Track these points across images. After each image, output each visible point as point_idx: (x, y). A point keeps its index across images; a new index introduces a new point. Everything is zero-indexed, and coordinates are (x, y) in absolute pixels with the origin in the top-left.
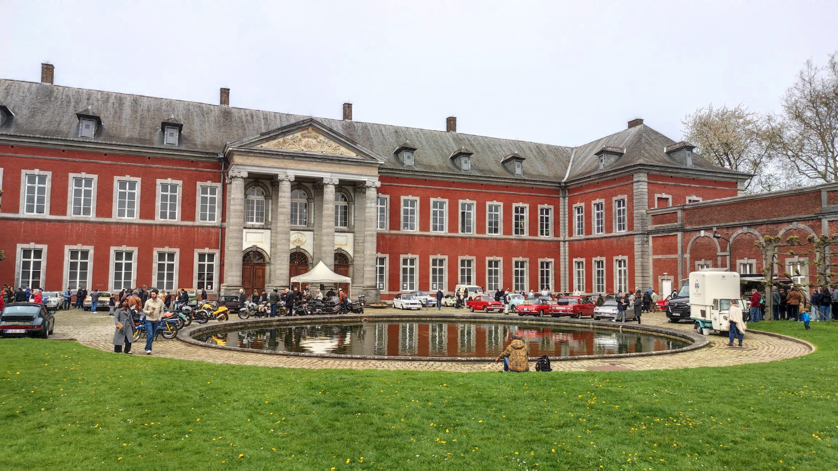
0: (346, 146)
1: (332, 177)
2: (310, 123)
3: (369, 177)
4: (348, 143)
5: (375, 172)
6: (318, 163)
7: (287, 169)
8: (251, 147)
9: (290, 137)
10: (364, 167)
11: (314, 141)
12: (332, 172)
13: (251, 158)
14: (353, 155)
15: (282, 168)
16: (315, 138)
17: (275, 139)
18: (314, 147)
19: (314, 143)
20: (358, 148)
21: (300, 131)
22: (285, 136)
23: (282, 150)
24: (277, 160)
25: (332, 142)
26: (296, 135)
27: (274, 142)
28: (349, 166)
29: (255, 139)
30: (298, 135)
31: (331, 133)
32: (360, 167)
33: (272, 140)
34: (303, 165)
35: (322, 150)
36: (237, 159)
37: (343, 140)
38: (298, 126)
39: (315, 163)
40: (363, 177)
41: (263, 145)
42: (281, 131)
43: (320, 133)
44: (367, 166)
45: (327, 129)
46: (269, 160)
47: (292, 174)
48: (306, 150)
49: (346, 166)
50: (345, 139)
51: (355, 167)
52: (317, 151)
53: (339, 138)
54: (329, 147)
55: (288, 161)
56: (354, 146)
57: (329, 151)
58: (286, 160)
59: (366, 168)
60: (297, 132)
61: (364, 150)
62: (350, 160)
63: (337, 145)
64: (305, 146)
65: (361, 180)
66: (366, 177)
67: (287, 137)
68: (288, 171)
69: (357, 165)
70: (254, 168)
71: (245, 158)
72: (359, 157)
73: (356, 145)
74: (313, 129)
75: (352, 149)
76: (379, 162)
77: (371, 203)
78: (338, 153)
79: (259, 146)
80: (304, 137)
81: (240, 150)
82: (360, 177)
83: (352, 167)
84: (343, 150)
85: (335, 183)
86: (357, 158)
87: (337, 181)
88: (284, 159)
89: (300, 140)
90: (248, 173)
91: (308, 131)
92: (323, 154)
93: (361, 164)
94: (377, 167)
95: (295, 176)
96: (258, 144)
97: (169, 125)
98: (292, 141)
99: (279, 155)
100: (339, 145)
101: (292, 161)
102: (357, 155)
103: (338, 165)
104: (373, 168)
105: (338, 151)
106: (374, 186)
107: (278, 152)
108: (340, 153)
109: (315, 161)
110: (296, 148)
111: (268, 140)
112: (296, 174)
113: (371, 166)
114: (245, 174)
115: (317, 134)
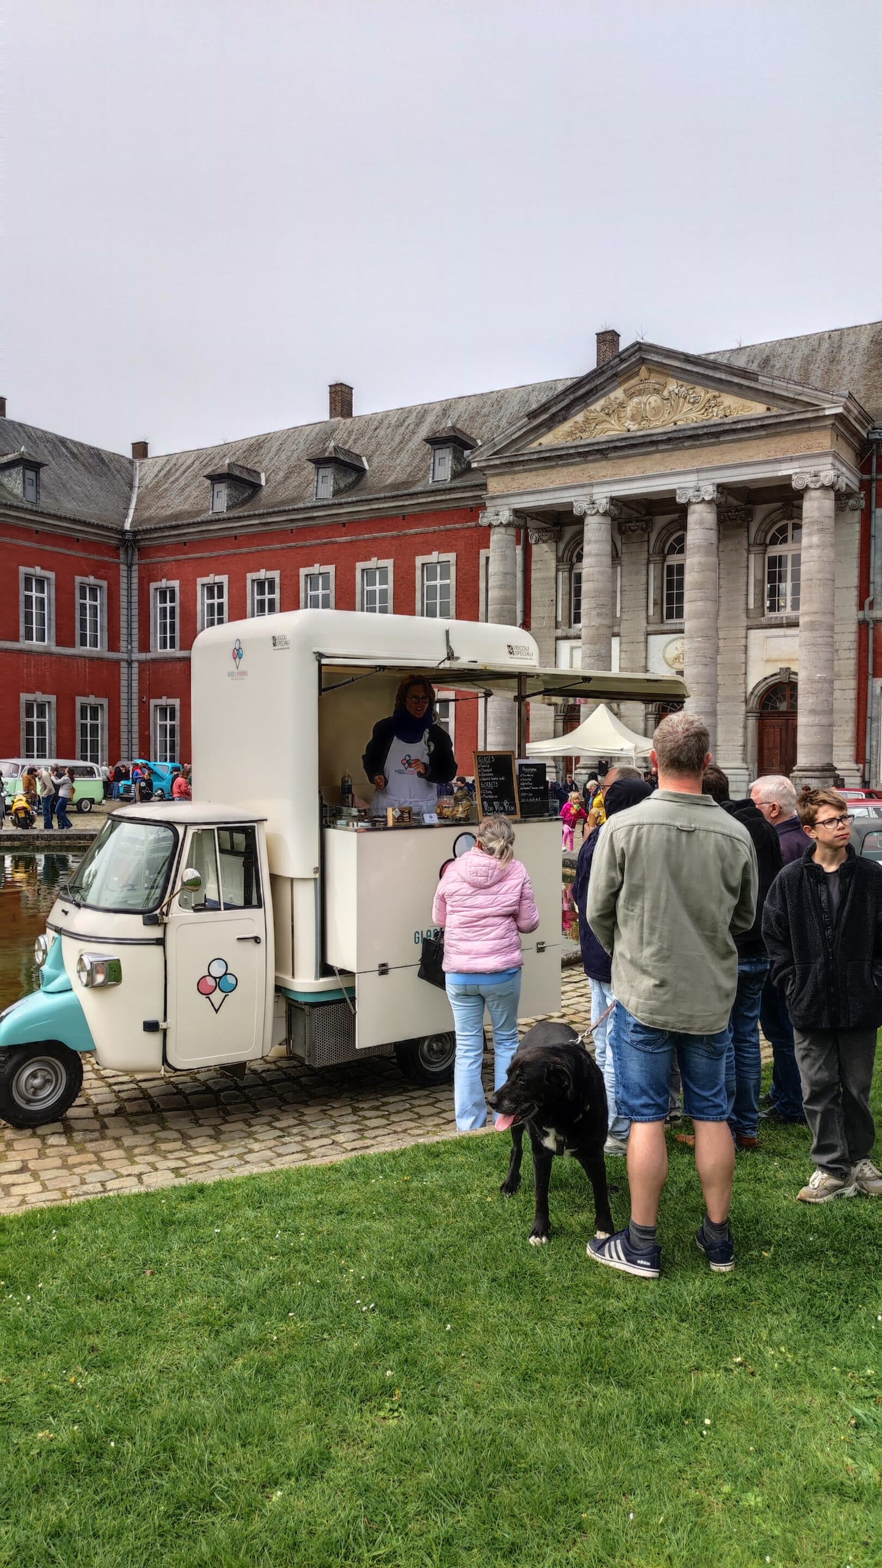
0: (736, 389)
1: (701, 483)
2: (638, 355)
3: (802, 463)
4: (736, 380)
5: (824, 440)
6: (666, 454)
7: (592, 485)
8: (517, 450)
9: (598, 406)
10: (788, 438)
11: (654, 400)
12: (698, 471)
13: (519, 476)
14: (758, 409)
15: (583, 486)
16: (657, 391)
17: (565, 419)
18: (655, 415)
19: (653, 404)
20: (765, 388)
21: (620, 385)
22: (589, 405)
23: (582, 442)
24: (572, 469)
25: (700, 390)
26: (612, 396)
27: (566, 427)
28: (744, 444)
29: (520, 430)
30: (618, 394)
31: (689, 367)
32: (777, 439)
33: (560, 422)
34: (630, 468)
35: (674, 419)
36: (495, 485)
37: (723, 376)
38: (609, 373)
39: (658, 456)
40: (784, 466)
41: (541, 440)
42: (572, 397)
43: (668, 375)
44: (796, 432)
45: (679, 360)
46: (555, 471)
47: (602, 495)
48: (635, 427)
49: (737, 445)
51: (762, 442)
52: (660, 425)
53: (711, 373)
54: (693, 403)
55: (596, 465)
56: (753, 384)
57: (692, 415)
58: (591, 465)
59: (794, 437)
60: (615, 388)
61: (780, 388)
62: (740, 426)
63: (713, 393)
64: (633, 418)
65: (780, 474)
66: (795, 464)
67: (592, 408)
68: (596, 490)
69: (767, 436)
70: (526, 498)
71: (508, 478)
72: (775, 411)
73: (757, 380)
74: (649, 370)
75: (751, 394)
76: (827, 412)
77: (810, 534)
78: (715, 417)
79: (535, 444)
80: (631, 396)
81: (492, 463)
82: (777, 466)
83: (755, 443)
84: (726, 404)
85: (707, 498)
86: (768, 414)
87: (709, 492)
88: (587, 462)
89: (622, 405)
90: (516, 512)
91: (637, 378)
92: (675, 428)
93: (779, 430)
94: (824, 427)
95: (613, 500)
96: (532, 441)
97: (435, 442)
98: (602, 414)
99: (571, 455)
100: (717, 393)
101: (604, 463)
102: (768, 409)
103: (716, 448)
104: (815, 433)
105: (715, 409)
106: (818, 485)
107: (568, 448)
108: (721, 414)
109: (658, 451)
110: (612, 429)
111: (550, 424)
112: (614, 494)
113: (809, 429)
114: (506, 516)
115: (662, 380)
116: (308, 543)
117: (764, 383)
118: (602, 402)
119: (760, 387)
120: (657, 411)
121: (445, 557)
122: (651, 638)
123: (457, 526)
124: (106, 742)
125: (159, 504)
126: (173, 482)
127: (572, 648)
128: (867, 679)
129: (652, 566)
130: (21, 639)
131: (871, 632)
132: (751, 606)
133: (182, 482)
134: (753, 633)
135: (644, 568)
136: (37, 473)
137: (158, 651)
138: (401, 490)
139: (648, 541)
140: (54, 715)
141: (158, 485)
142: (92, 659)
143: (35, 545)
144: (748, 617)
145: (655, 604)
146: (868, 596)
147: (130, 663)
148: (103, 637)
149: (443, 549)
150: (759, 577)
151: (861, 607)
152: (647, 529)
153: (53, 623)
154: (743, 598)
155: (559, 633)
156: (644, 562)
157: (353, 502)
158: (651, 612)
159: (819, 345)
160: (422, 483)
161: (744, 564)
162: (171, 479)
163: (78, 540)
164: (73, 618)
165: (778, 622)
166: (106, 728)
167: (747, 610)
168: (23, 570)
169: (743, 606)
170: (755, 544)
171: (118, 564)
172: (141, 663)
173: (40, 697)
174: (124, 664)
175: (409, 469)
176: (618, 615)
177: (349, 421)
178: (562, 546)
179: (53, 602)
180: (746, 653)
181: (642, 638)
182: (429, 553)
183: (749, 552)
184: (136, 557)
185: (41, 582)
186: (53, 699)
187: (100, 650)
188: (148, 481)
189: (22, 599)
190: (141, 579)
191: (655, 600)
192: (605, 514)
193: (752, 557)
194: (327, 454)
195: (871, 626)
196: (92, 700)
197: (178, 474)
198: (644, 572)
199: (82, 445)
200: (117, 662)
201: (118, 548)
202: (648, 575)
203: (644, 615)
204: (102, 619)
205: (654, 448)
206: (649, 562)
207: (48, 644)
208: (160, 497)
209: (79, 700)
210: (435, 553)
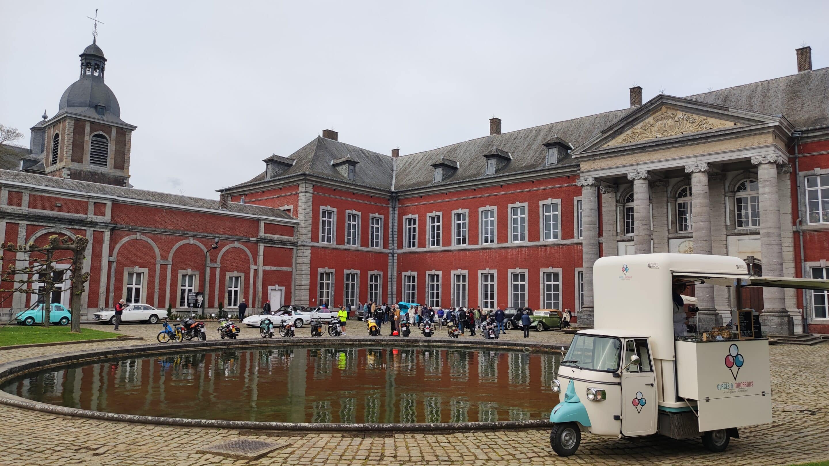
0: (716, 115)
1: (698, 163)
2: (660, 101)
3: (756, 151)
4: (716, 111)
5: (769, 139)
6: (678, 149)
7: (637, 165)
8: (596, 149)
9: (639, 126)
10: (747, 138)
11: (670, 122)
12: (696, 156)
13: (597, 161)
14: (729, 125)
15: (633, 165)
16: (671, 118)
17: (621, 133)
18: (671, 130)
19: (670, 124)
20: (733, 114)
21: (651, 115)
22: (634, 126)
23: (631, 144)
24: (626, 157)
25: (695, 116)
26: (647, 121)
27: (622, 137)
28: (722, 142)
29: (597, 139)
30: (650, 120)
31: (689, 106)
32: (741, 139)
33: (619, 135)
34: (658, 155)
35: (682, 131)
36: (584, 166)
37: (709, 109)
38: (645, 110)
39: (673, 149)
40: (746, 152)
41: (609, 144)
42: (625, 122)
43: (677, 110)
44: (751, 135)
45: (684, 102)
46: (617, 158)
47: (643, 170)
48: (660, 136)
49: (718, 143)
50: (710, 107)
51: (733, 141)
52: (674, 134)
53: (702, 108)
54: (692, 123)
55: (639, 155)
56: (726, 113)
57: (692, 129)
58: (636, 155)
59: (752, 138)
60: (648, 118)
61: (742, 114)
62: (719, 133)
63: (702, 117)
64: (659, 131)
65: (744, 156)
66: (753, 151)
67: (636, 127)
68: (639, 167)
69: (735, 138)
70: (601, 172)
71: (591, 162)
72: (739, 125)
73: (728, 111)
74: (667, 108)
75: (725, 117)
76: (770, 125)
77: (763, 187)
78: (705, 129)
79: (606, 146)
80: (657, 121)
81: (583, 155)
82: (742, 153)
83: (728, 141)
84: (710, 123)
85: (702, 170)
86: (735, 127)
87: (704, 167)
88: (634, 153)
89: (652, 125)
90: (596, 179)
91: (660, 112)
92: (682, 136)
93: (742, 135)
94: (769, 132)
95: (649, 172)
96: (604, 144)
97: (549, 145)
98: (642, 130)
99: (625, 150)
100: (705, 118)
101: (643, 154)
102: (735, 124)
103: (706, 144)
104: (763, 135)
105: (704, 125)
106: (767, 162)
107: (623, 147)
108: (708, 128)
109: (673, 147)
110: (647, 137)
111: (614, 136)
112: (650, 169)
113: (760, 134)
114: (591, 181)
115: (674, 112)
116: (483, 196)
117: (732, 112)
118: (641, 124)
119: (730, 114)
120: (672, 128)
121: (554, 201)
122: (671, 241)
123: (561, 185)
124: (381, 293)
125: (407, 178)
126: (413, 168)
127: (626, 246)
128: (801, 262)
129: (669, 204)
130: (346, 244)
131: (801, 237)
132: (728, 223)
133: (417, 167)
134: (730, 238)
135: (665, 205)
136: (354, 166)
137: (407, 249)
138: (531, 168)
139: (667, 191)
140: (359, 280)
141: (405, 170)
142: (376, 253)
143: (353, 200)
144: (727, 230)
145: (672, 223)
146: (798, 218)
147: (393, 254)
148: (381, 242)
149: (554, 197)
150: (732, 209)
151: (794, 224)
152: (666, 185)
153: (360, 236)
154: (724, 219)
155: (619, 238)
156: (665, 202)
157: (507, 176)
158: (670, 227)
159: (756, 89)
160: (541, 165)
161: (723, 202)
162: (412, 167)
163: (371, 197)
164: (368, 233)
165: (745, 232)
166: (381, 286)
167: (726, 226)
168: (347, 211)
169: (724, 224)
170: (729, 192)
171: (388, 207)
172: (398, 254)
173: (353, 271)
174: (390, 255)
175: (534, 158)
176: (652, 229)
177: (500, 136)
178: (619, 195)
179: (360, 226)
180: (727, 248)
181: (666, 241)
182: (547, 199)
183: (725, 196)
184: (397, 204)
185: (355, 217)
186: (358, 272)
187: (380, 248)
188: (400, 168)
189: (346, 225)
190: (399, 214)
191: (672, 221)
192: (645, 179)
193: (727, 198)
194: (492, 153)
195: (801, 234)
196: (376, 272)
197: (415, 164)
198: (665, 207)
199: (370, 152)
200: (387, 254)
201: (389, 200)
202: (667, 209)
203: (667, 229)
204: (381, 234)
205: (671, 146)
206: (668, 202)
207: (358, 246)
208: (407, 175)
209: (370, 273)
210: (550, 199)
